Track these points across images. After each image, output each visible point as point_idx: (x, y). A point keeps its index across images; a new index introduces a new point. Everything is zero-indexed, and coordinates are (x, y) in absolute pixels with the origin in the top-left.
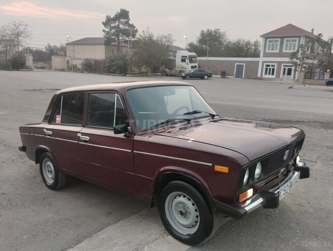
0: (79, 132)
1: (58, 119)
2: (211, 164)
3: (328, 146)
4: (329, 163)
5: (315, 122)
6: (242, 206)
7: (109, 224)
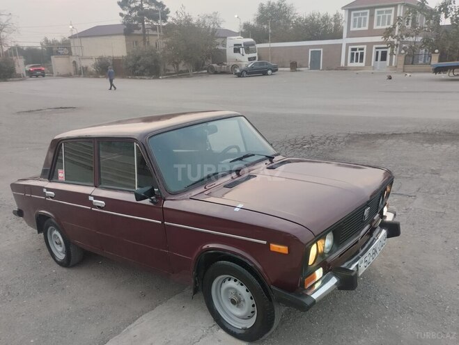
0: (90, 195)
1: (61, 174)
2: (265, 242)
3: (432, 170)
4: (432, 198)
5: (417, 133)
6: (308, 294)
7: (143, 312)
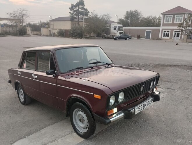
0: (33, 74)
1: (25, 66)
3: (188, 81)
4: (185, 91)
5: (185, 66)
6: (109, 118)
7: (49, 125)
